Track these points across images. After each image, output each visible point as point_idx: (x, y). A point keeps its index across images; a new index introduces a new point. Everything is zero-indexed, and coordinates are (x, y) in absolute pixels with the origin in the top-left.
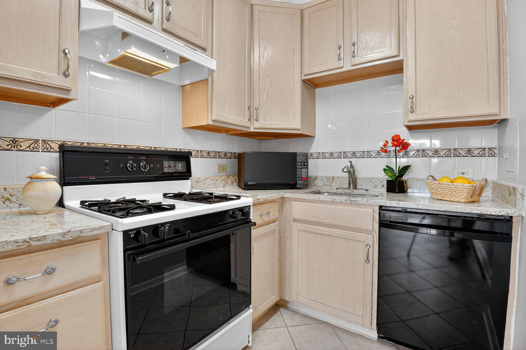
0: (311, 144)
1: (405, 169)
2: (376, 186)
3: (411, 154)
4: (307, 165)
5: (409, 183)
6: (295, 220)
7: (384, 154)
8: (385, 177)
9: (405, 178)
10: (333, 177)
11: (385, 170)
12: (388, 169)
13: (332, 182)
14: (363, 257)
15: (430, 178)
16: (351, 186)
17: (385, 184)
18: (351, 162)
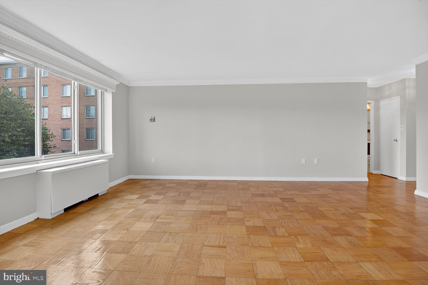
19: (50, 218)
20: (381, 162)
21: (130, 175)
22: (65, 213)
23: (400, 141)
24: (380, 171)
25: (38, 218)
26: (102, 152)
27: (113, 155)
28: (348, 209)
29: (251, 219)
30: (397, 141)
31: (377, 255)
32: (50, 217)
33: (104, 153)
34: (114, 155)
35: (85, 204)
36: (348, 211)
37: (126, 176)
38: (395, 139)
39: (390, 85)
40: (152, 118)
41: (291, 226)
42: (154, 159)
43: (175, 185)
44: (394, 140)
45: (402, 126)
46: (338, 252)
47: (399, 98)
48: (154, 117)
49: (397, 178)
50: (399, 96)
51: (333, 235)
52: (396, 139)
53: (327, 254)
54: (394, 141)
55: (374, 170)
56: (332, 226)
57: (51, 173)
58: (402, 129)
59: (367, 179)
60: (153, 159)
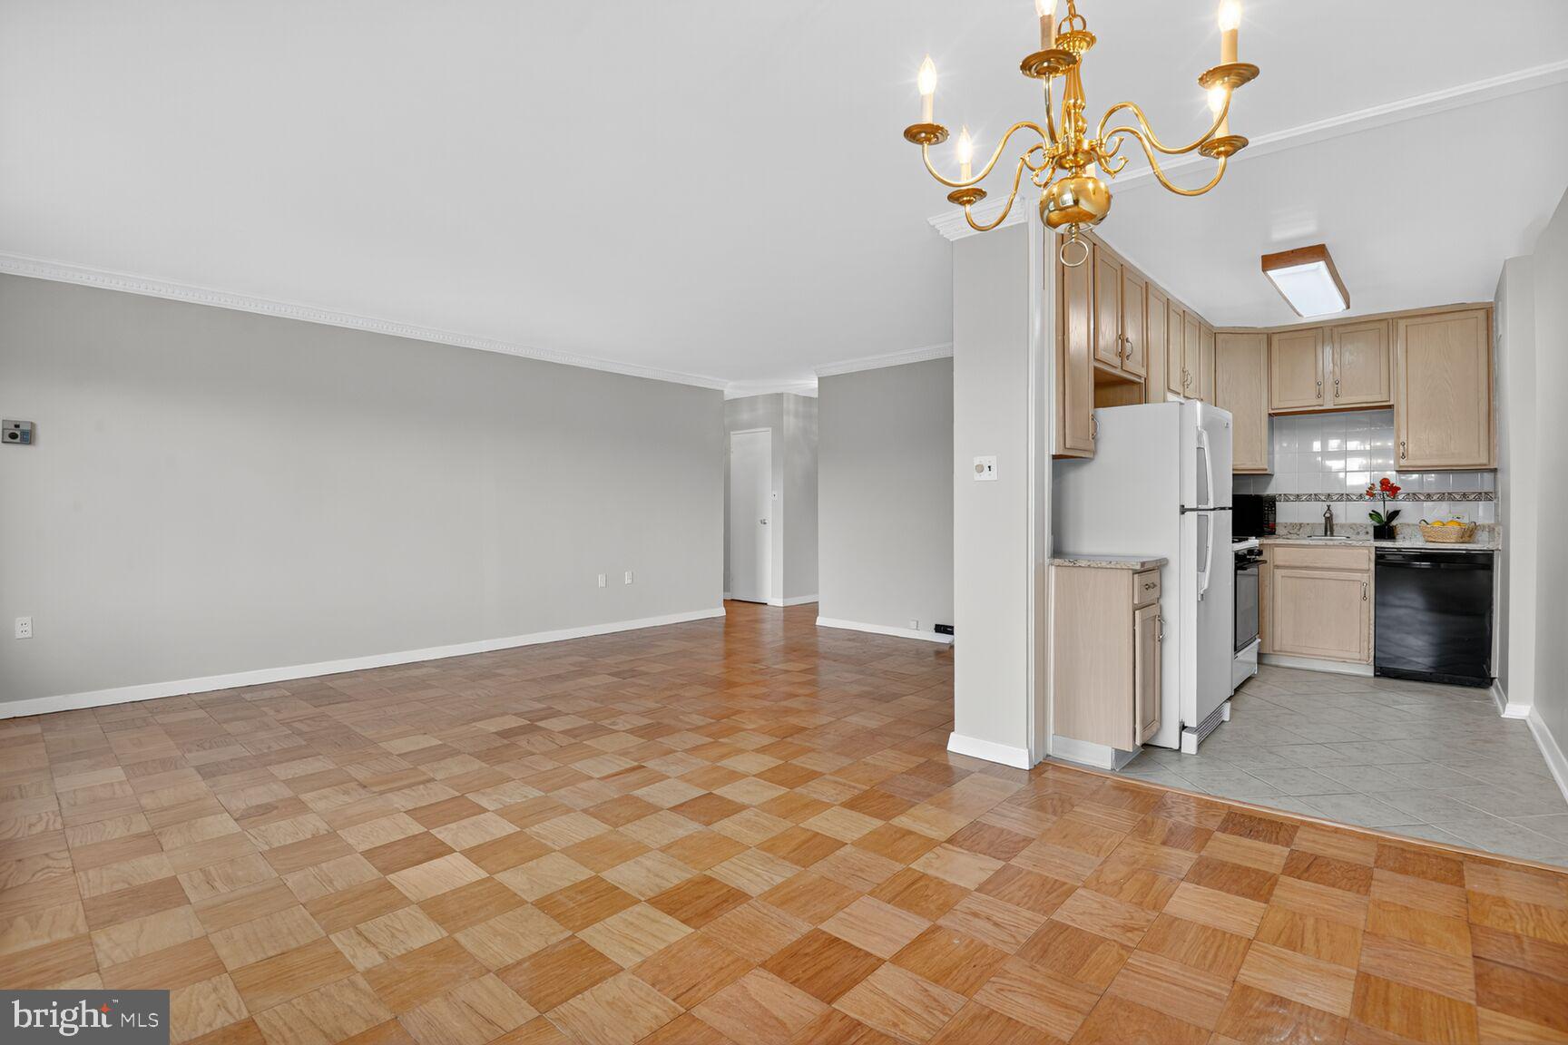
0: (1268, 483)
1: (1395, 514)
2: (1358, 533)
3: (1400, 497)
4: (1275, 510)
5: (1399, 529)
6: (1277, 567)
7: (1367, 497)
8: (1370, 523)
9: (1394, 523)
10: (1301, 525)
11: (1371, 515)
12: (1374, 515)
13: (1299, 529)
14: (1359, 596)
15: (1423, 522)
16: (1329, 533)
17: (1371, 530)
18: (1329, 507)
20: (731, 573)
23: (770, 522)
24: (734, 592)
30: (765, 523)
40: (17, 427)
42: (28, 619)
44: (761, 521)
45: (775, 492)
47: (771, 432)
48: (31, 424)
49: (766, 604)
50: (772, 428)
52: (764, 520)
58: (776, 498)
60: (20, 620)
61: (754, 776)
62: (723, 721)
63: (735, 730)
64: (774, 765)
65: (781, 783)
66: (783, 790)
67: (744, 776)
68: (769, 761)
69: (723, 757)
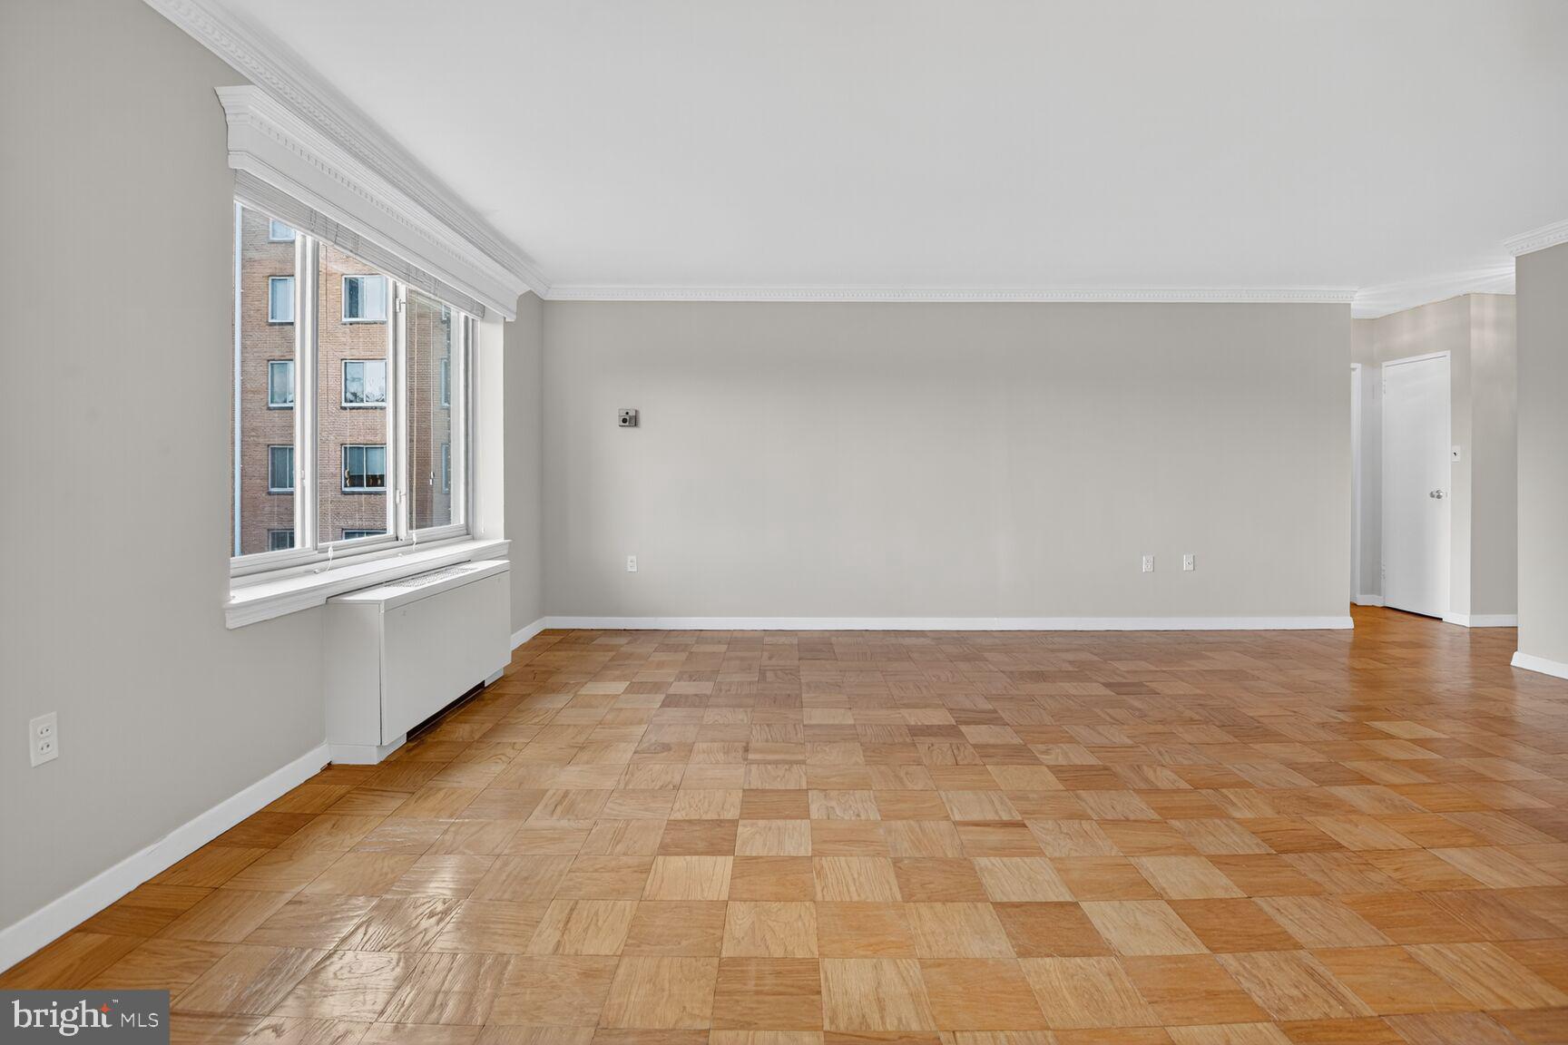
19: (375, 762)
20: (1383, 568)
21: (547, 618)
22: (411, 745)
23: (1449, 495)
24: (1380, 595)
25: (329, 764)
26: (468, 534)
27: (505, 544)
28: (1334, 713)
29: (1051, 746)
30: (1439, 497)
31: (1470, 831)
32: (374, 758)
33: (473, 539)
34: (510, 543)
35: (460, 715)
36: (1335, 718)
37: (533, 621)
38: (1434, 489)
39: (1418, 311)
40: (627, 413)
41: (1186, 762)
42: (634, 558)
43: (723, 648)
44: (1432, 496)
45: (1457, 449)
46: (1360, 827)
47: (1449, 357)
48: (636, 411)
49: (1441, 619)
50: (1449, 352)
51: (1322, 783)
52: (1437, 492)
53: (1332, 832)
54: (1429, 496)
55: (1361, 594)
56: (1305, 760)
57: (382, 606)
58: (1458, 458)
59: (1347, 623)
60: (630, 558)
61: (1170, 902)
62: (1204, 792)
63: (1214, 811)
64: (1220, 894)
65: (1202, 934)
66: (1195, 948)
67: (1159, 896)
68: (1222, 885)
69: (1151, 850)
